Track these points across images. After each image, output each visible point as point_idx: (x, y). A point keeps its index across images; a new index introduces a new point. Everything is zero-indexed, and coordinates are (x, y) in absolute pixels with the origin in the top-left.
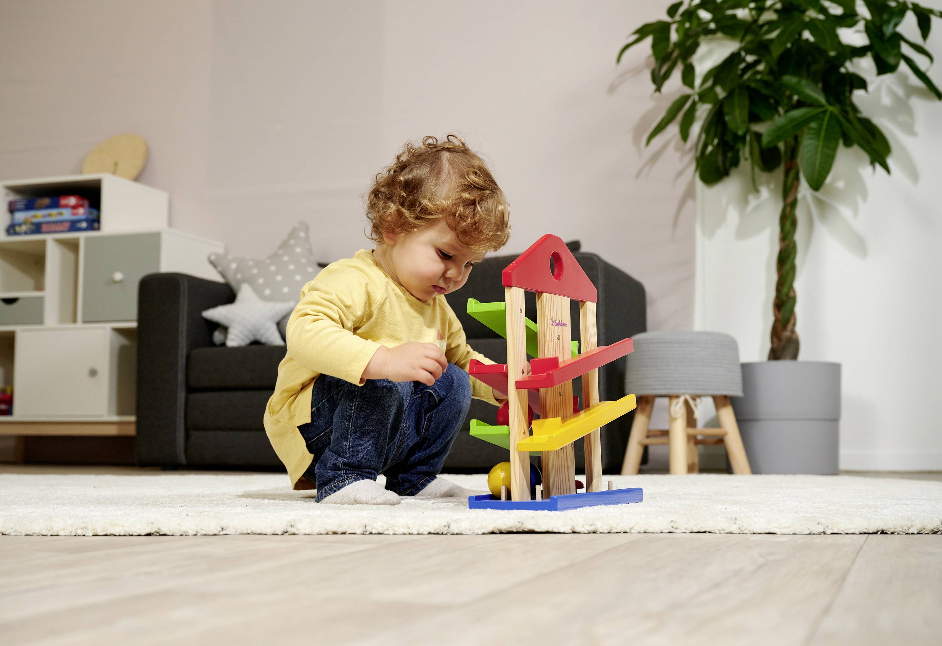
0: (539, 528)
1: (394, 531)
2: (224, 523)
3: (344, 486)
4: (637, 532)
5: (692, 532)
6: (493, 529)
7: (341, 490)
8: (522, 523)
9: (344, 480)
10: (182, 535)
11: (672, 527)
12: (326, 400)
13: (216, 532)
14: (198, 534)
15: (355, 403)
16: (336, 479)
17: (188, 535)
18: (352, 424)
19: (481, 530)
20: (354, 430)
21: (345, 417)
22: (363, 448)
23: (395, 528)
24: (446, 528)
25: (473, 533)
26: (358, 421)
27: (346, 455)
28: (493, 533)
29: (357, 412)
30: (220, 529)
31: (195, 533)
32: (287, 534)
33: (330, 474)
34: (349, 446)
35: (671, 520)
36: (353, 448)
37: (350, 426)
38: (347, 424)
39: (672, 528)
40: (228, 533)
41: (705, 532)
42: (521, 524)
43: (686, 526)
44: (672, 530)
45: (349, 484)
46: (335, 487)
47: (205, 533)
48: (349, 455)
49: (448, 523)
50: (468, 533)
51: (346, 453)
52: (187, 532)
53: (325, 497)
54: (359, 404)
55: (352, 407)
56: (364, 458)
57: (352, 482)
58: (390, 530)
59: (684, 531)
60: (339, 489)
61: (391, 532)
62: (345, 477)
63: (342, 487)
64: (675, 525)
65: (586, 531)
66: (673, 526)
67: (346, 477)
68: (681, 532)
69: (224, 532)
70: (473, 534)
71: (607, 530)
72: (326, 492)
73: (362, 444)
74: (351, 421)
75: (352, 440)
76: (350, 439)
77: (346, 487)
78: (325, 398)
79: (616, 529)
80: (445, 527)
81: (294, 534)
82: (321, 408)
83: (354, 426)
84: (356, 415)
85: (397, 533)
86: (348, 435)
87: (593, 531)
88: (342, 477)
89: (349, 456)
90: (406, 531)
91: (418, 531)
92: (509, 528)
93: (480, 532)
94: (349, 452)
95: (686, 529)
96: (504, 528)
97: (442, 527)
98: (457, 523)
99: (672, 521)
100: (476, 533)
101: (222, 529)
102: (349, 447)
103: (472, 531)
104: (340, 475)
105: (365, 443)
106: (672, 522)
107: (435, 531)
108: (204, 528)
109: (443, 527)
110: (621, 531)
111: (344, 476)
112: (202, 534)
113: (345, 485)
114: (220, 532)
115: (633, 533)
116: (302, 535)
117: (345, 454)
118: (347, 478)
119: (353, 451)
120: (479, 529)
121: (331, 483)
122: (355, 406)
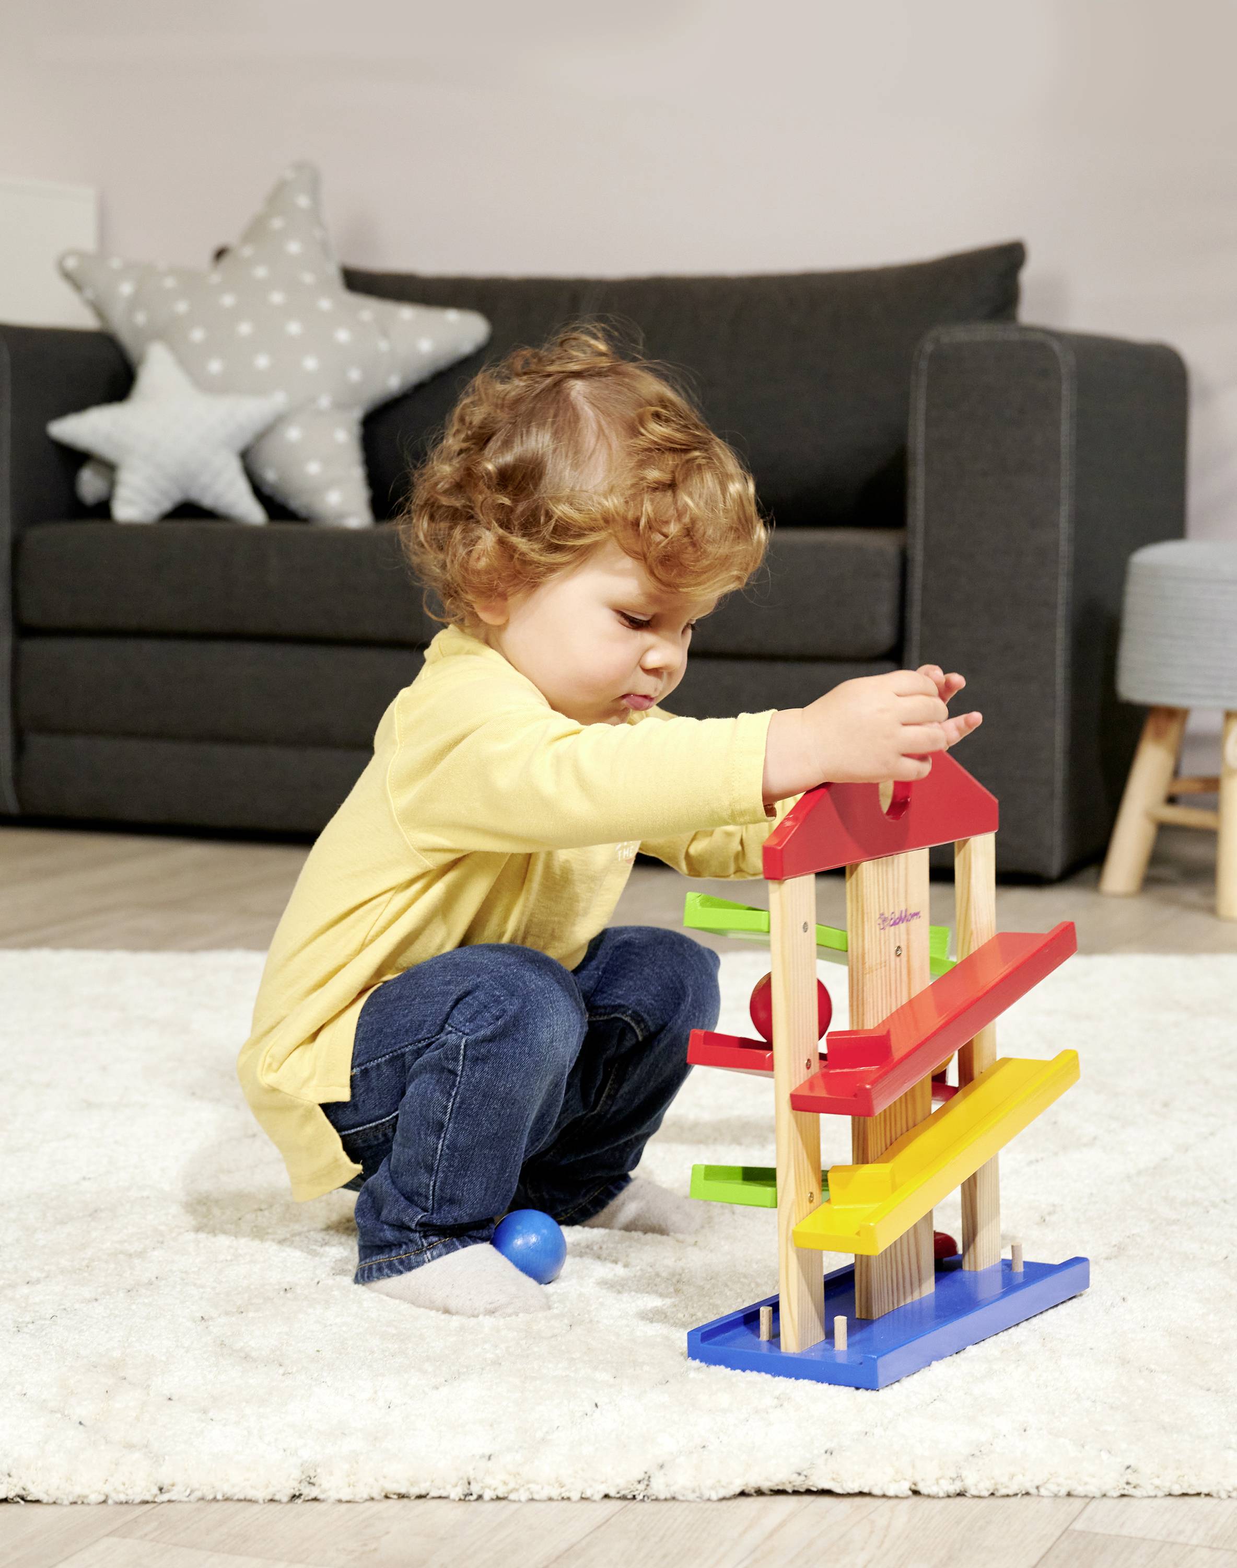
0: (842, 1487)
1: (531, 1493)
2: (165, 1475)
3: (420, 1264)
4: (1052, 1495)
5: (1170, 1495)
6: (744, 1488)
7: (414, 1271)
8: (806, 1476)
9: (421, 1251)
10: (75, 1503)
11: (1128, 1483)
12: (385, 1061)
13: (148, 1497)
14: (110, 1502)
15: (454, 1100)
16: (404, 1247)
17: (89, 1504)
18: (443, 1141)
19: (717, 1492)
20: (447, 1154)
21: (429, 1123)
22: (465, 1193)
23: (533, 1487)
24: (641, 1487)
25: (700, 1497)
26: (458, 1135)
27: (427, 1202)
28: (743, 1494)
29: (456, 1117)
30: (155, 1490)
31: (102, 1498)
32: (299, 1501)
33: (389, 1234)
34: (434, 1186)
35: (1127, 1464)
36: (441, 1190)
37: (440, 1147)
38: (432, 1139)
39: (1127, 1487)
40: (173, 1498)
41: (1199, 1494)
42: (802, 1478)
43: (1157, 1482)
44: (1129, 1490)
45: (433, 1258)
46: (401, 1262)
47: (123, 1498)
48: (433, 1203)
49: (646, 1473)
50: (691, 1497)
51: (427, 1198)
52: (86, 1497)
53: (378, 1278)
54: (462, 1103)
55: (446, 1107)
56: (467, 1215)
57: (440, 1255)
58: (522, 1491)
59: (1152, 1494)
60: (410, 1268)
61: (524, 1496)
62: (423, 1245)
63: (418, 1266)
64: (1133, 1479)
65: (941, 1494)
66: (1130, 1481)
67: (426, 1245)
68: (1145, 1494)
69: (165, 1497)
70: (698, 1500)
71: (988, 1490)
72: (380, 1269)
73: (464, 1184)
74: (443, 1135)
75: (441, 1175)
76: (437, 1172)
77: (427, 1266)
78: (384, 1056)
79: (1006, 1487)
80: (639, 1482)
81: (315, 1499)
82: (373, 1074)
83: (448, 1148)
84: (455, 1123)
85: (536, 1497)
86: (432, 1164)
87: (958, 1491)
88: (416, 1244)
89: (433, 1206)
90: (555, 1494)
91: (582, 1493)
92: (777, 1485)
93: (714, 1497)
94: (433, 1199)
95: (1157, 1487)
96: (766, 1485)
97: (633, 1485)
98: (665, 1474)
99: (1128, 1467)
100: (706, 1496)
101: (161, 1489)
102: (434, 1189)
103: (697, 1494)
104: (411, 1241)
105: (471, 1181)
106: (1129, 1471)
107: (618, 1493)
108: (121, 1488)
109: (636, 1483)
110: (1018, 1492)
111: (422, 1242)
112: (117, 1500)
113: (424, 1262)
114: (156, 1496)
115: (1043, 1496)
116: (334, 1504)
117: (423, 1200)
118: (430, 1245)
119: (442, 1198)
120: (713, 1488)
121: (391, 1251)
122: (453, 1105)
